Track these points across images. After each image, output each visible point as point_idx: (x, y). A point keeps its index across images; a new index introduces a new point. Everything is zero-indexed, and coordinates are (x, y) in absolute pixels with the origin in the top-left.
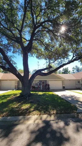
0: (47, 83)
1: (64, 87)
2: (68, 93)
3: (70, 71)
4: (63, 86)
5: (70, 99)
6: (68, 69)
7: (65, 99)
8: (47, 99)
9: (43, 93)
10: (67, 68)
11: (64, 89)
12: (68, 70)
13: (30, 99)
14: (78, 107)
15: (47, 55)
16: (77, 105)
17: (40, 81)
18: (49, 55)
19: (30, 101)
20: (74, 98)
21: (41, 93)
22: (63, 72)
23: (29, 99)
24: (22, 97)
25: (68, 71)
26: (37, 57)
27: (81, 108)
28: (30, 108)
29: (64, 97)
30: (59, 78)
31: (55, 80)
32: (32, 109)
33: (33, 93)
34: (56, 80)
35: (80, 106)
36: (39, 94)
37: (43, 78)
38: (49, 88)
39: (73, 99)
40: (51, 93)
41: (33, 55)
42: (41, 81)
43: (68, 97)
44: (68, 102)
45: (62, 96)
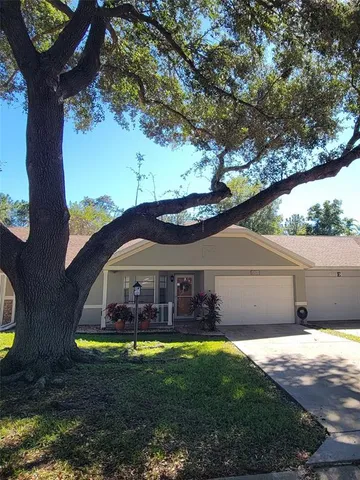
0: (207, 287)
1: (302, 313)
2: (310, 347)
3: (349, 223)
4: (299, 304)
5: (307, 381)
6: (342, 208)
7: (278, 380)
8: (169, 381)
9: (169, 346)
10: (336, 203)
11: (302, 321)
12: (341, 217)
13: (60, 386)
14: (331, 429)
15: (208, 121)
16: (333, 417)
17: (163, 273)
18: (226, 121)
19: (48, 401)
20: (334, 371)
21: (150, 348)
22: (313, 223)
23: (49, 386)
24: (13, 372)
25: (336, 221)
26: (152, 131)
27: (347, 431)
28: (27, 442)
29: (279, 369)
30: (276, 261)
31: (252, 273)
32: (33, 454)
33: (95, 350)
34: (259, 273)
35: (349, 421)
36: (136, 353)
37: (179, 259)
38: (213, 317)
39: (323, 382)
40: (213, 346)
41: (126, 115)
42: (170, 276)
43: (301, 370)
44: (291, 398)
45: (272, 362)
